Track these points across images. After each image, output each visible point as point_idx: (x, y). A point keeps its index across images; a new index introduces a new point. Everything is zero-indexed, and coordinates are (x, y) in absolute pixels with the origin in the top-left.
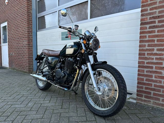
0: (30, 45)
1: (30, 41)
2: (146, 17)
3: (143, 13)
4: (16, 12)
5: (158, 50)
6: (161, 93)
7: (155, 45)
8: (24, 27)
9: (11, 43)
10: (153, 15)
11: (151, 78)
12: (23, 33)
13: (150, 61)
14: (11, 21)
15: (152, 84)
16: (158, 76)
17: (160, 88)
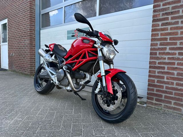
0: (32, 44)
1: (32, 40)
2: (158, 13)
3: (155, 9)
4: (17, 8)
5: (170, 49)
6: (173, 96)
7: (168, 44)
8: (26, 24)
9: (12, 42)
10: (165, 11)
11: (162, 80)
12: (25, 31)
13: (162, 61)
14: (11, 18)
15: (163, 86)
16: (170, 77)
17: (172, 90)
